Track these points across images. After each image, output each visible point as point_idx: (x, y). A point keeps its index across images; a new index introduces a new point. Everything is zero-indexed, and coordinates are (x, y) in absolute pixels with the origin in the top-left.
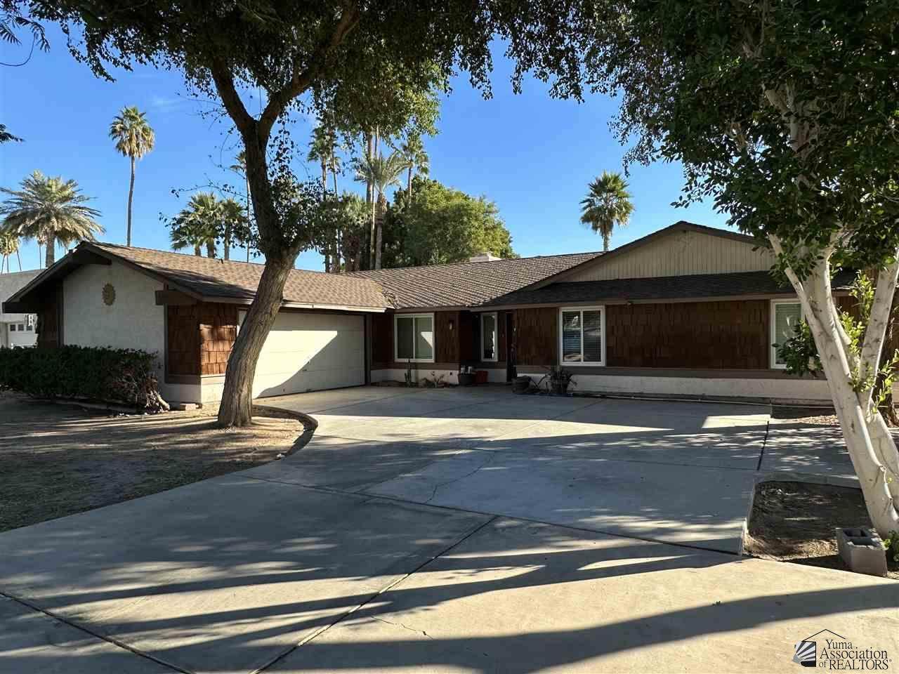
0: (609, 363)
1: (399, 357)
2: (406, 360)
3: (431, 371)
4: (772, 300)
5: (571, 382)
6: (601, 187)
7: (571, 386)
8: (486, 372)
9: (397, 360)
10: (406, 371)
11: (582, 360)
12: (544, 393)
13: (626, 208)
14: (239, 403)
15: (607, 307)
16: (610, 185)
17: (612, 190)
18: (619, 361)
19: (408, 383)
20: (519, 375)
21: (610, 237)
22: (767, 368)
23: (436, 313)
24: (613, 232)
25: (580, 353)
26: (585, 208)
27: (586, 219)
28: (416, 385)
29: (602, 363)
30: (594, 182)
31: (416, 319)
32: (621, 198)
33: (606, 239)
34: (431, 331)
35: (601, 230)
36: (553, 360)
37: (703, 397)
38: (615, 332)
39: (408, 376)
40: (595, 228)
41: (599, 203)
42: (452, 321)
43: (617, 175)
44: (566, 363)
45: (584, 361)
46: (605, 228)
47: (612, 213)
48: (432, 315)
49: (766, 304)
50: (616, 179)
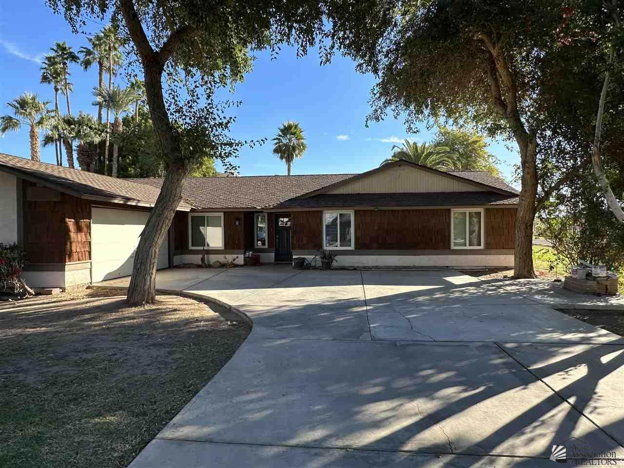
0: (356, 248)
1: (192, 246)
2: (201, 248)
3: (224, 255)
4: (452, 209)
5: (334, 260)
6: (287, 130)
7: (334, 264)
8: (259, 256)
9: (191, 248)
10: (201, 256)
11: (339, 245)
12: (315, 268)
13: (303, 147)
14: (150, 284)
15: (356, 212)
16: (293, 130)
17: (294, 134)
18: (363, 246)
19: (203, 265)
20: (294, 257)
21: (291, 165)
22: (449, 249)
23: (225, 213)
24: (294, 161)
25: (337, 241)
26: (276, 144)
27: (276, 151)
28: (210, 266)
29: (352, 248)
30: (282, 127)
31: (207, 217)
32: (299, 139)
33: (289, 166)
34: (221, 227)
35: (286, 160)
36: (318, 246)
37: (414, 267)
38: (361, 227)
39: (203, 260)
40: (282, 158)
41: (285, 141)
42: (238, 219)
43: (297, 123)
44: (327, 248)
45: (340, 246)
46: (289, 158)
47: (294, 148)
48: (222, 214)
49: (449, 211)
50: (296, 126)
